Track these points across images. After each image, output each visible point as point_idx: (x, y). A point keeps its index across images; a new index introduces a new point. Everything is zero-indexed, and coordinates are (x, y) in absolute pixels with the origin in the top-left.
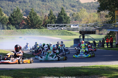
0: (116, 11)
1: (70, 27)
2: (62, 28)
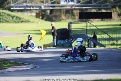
1: (59, 3)
2: (42, 7)
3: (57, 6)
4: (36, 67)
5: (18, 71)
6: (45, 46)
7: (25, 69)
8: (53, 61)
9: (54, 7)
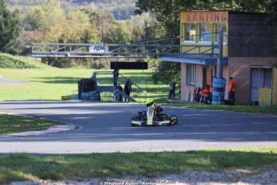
0: (181, 13)
2: (69, 54)
3: (87, 54)
4: (78, 127)
5: (62, 132)
6: (64, 98)
7: (68, 129)
8: (90, 120)
9: (84, 55)
